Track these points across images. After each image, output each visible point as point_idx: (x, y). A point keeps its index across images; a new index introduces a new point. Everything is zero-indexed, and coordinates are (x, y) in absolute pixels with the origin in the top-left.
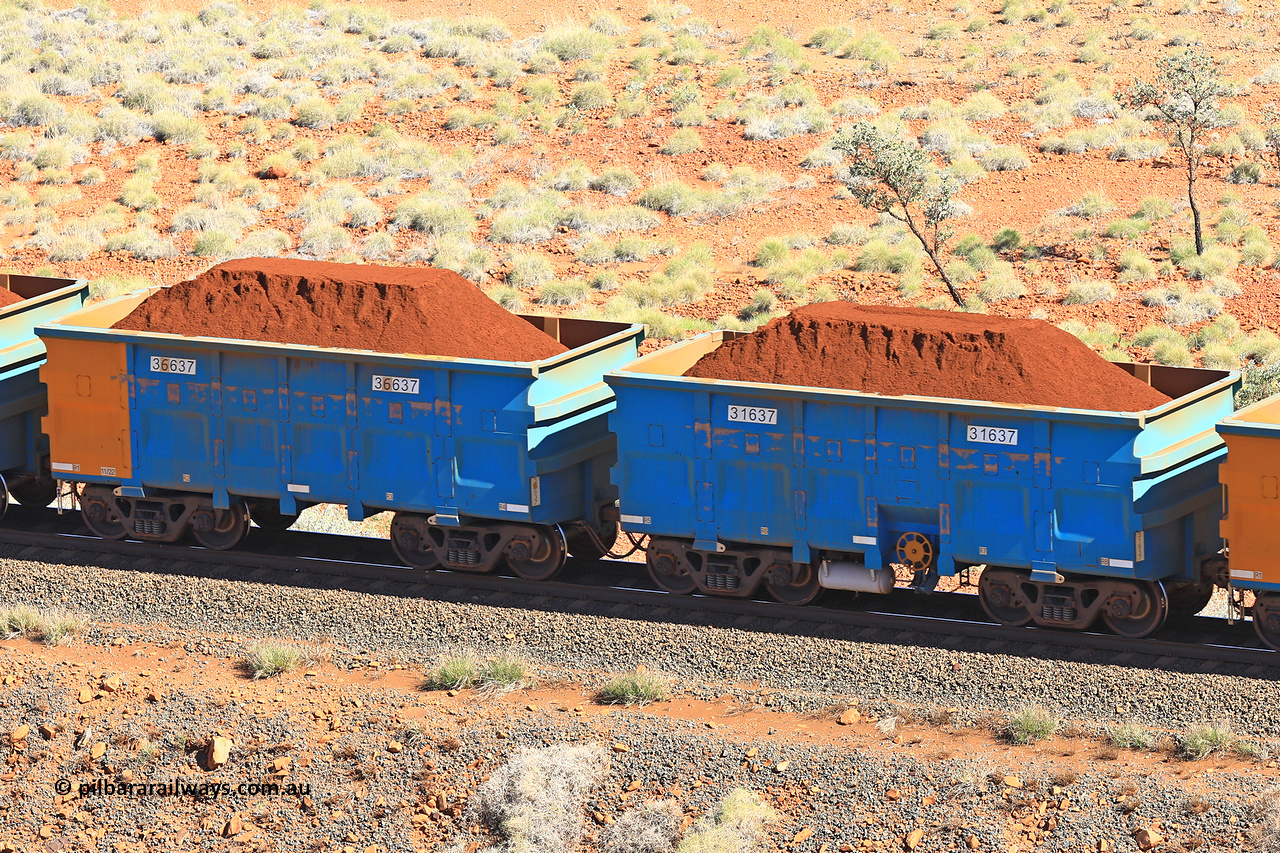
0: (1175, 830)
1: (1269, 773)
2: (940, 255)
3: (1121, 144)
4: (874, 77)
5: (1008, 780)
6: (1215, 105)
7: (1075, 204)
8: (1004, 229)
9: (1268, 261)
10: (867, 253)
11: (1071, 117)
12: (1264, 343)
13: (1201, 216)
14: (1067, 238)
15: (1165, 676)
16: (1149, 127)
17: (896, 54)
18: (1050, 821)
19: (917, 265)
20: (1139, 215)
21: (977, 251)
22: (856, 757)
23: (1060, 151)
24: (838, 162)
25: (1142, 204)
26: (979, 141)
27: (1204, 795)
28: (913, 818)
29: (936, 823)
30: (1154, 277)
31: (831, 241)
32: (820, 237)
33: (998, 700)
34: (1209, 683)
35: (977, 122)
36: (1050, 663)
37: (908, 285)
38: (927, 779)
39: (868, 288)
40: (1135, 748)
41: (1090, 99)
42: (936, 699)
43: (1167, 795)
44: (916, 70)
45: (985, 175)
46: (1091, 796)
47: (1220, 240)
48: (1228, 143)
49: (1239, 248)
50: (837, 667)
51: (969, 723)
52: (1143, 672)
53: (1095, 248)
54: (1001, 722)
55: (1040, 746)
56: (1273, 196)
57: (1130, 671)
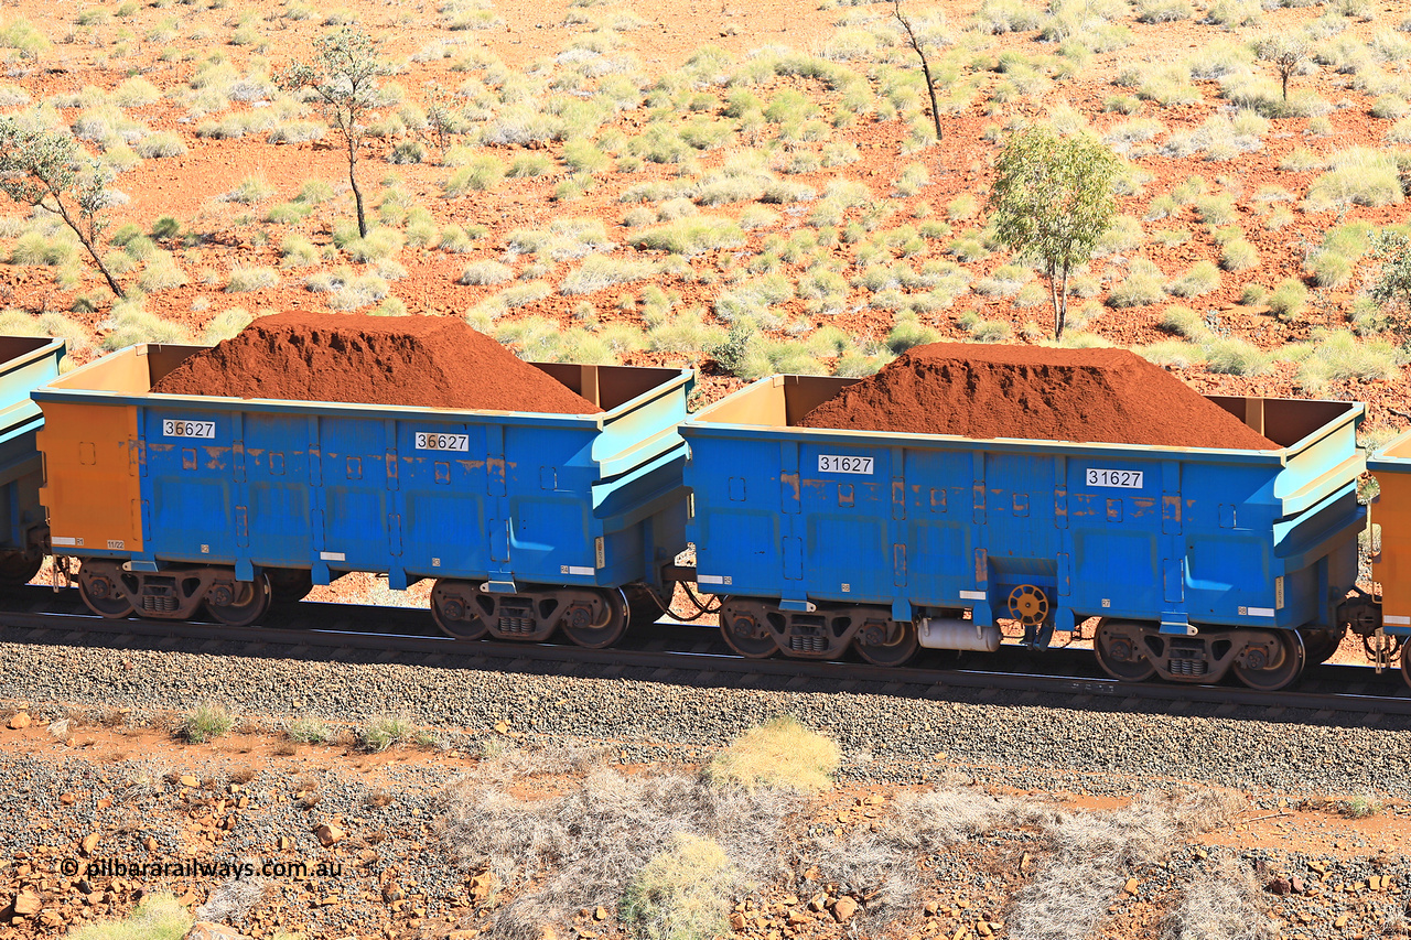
0: (357, 824)
1: (451, 763)
2: (97, 246)
3: (279, 128)
4: (23, 65)
5: (184, 780)
6: (374, 84)
7: (234, 189)
8: (162, 217)
9: (434, 242)
10: (23, 246)
11: (227, 101)
13: (363, 199)
14: (227, 225)
15: (342, 668)
16: (307, 109)
17: (45, 41)
18: (229, 820)
19: (74, 257)
20: (300, 198)
21: (135, 241)
22: (27, 761)
23: (218, 136)
25: (302, 188)
26: (134, 128)
27: (385, 788)
28: (89, 822)
29: (112, 826)
30: (318, 262)
33: (172, 698)
34: (387, 674)
35: (129, 108)
36: (223, 659)
37: (65, 277)
38: (102, 782)
39: (25, 282)
40: (314, 742)
41: (246, 82)
42: (108, 700)
43: (348, 790)
44: (67, 57)
45: (141, 162)
46: (270, 793)
47: (384, 221)
48: (388, 123)
49: (403, 229)
51: (143, 723)
52: (319, 665)
53: (256, 234)
54: (176, 721)
55: (216, 743)
56: (436, 175)
57: (305, 665)
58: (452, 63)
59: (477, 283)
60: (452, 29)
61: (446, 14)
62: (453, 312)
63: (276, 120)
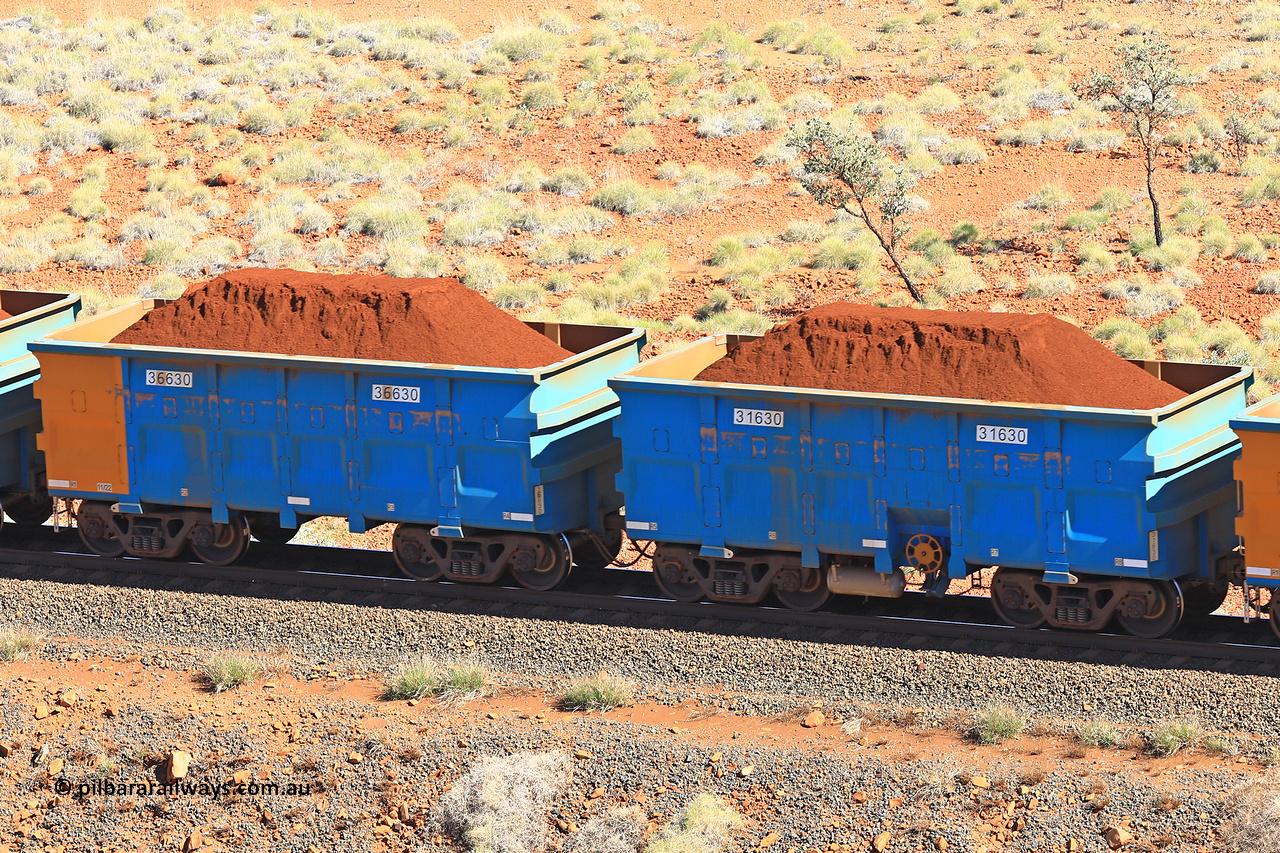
0: (1145, 828)
1: (1238, 768)
2: (897, 251)
3: (1078, 136)
4: (827, 72)
5: (976, 780)
6: (1173, 95)
7: (1033, 196)
8: (961, 223)
9: (1229, 250)
10: (824, 250)
11: (1027, 109)
12: (1226, 333)
13: (1160, 207)
14: (1025, 231)
15: (1132, 672)
16: (1106, 118)
17: (849, 48)
18: (1018, 822)
19: (874, 262)
20: (1097, 206)
21: (934, 246)
22: (821, 759)
23: (1017, 143)
24: (792, 159)
25: (1100, 195)
26: (935, 135)
27: (1174, 792)
28: (880, 821)
29: (903, 825)
30: (1114, 269)
31: (787, 238)
32: (775, 235)
33: (964, 700)
34: (1176, 679)
35: (932, 116)
36: (1015, 662)
37: (865, 282)
38: (894, 781)
39: (825, 286)
40: (1103, 745)
41: (1046, 91)
42: (901, 700)
43: (1137, 793)
44: (870, 64)
45: (941, 169)
46: (1060, 795)
47: (1180, 230)
48: (1184, 132)
49: (1199, 238)
50: (800, 669)
51: (935, 724)
52: (1110, 669)
53: (1053, 241)
54: (968, 722)
55: (1008, 745)
56: (1231, 184)
57: (1097, 669)
58: (1250, 74)
59: (1272, 292)
60: (1248, 40)
61: (1244, 24)
62: (1247, 321)
63: (1075, 128)
